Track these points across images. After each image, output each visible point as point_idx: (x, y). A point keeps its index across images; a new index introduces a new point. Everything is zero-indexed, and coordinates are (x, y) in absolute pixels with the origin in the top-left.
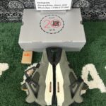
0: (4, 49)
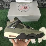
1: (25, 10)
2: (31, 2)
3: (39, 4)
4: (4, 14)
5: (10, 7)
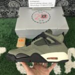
1: (43, 20)
4: (8, 26)
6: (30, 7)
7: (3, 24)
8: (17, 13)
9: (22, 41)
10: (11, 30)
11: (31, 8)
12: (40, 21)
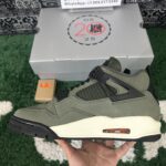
0: (7, 77)
2: (115, 7)
3: (144, 14)
4: (17, 52)
5: (38, 26)
6: (64, 7)
7: (6, 49)
8: (35, 22)
9: (47, 86)
10: (23, 62)
11: (67, 10)
12: (87, 39)
